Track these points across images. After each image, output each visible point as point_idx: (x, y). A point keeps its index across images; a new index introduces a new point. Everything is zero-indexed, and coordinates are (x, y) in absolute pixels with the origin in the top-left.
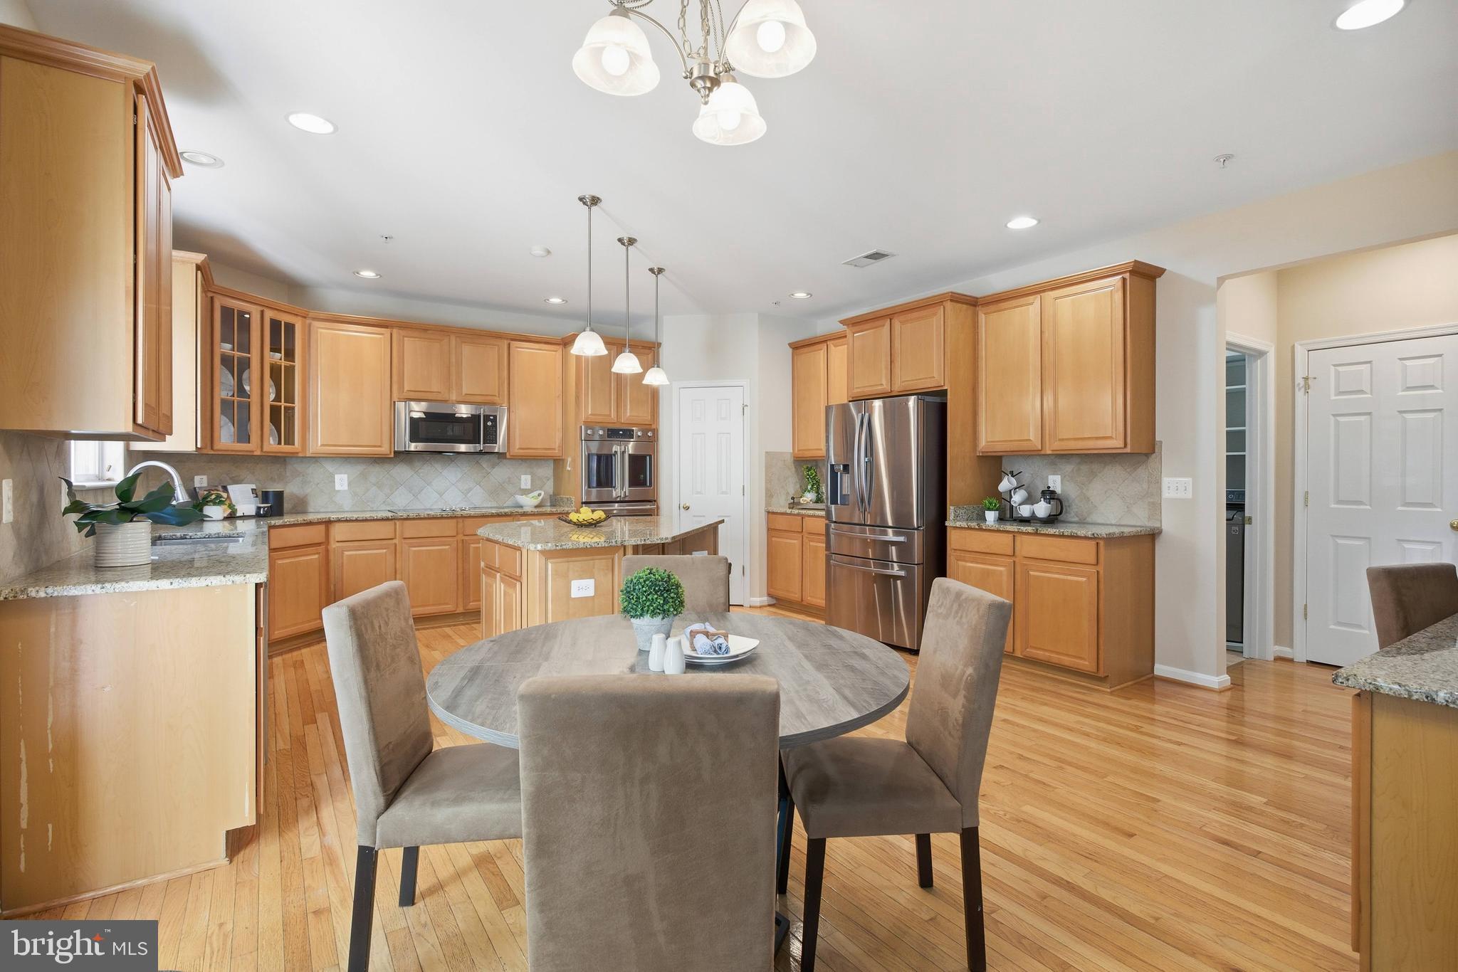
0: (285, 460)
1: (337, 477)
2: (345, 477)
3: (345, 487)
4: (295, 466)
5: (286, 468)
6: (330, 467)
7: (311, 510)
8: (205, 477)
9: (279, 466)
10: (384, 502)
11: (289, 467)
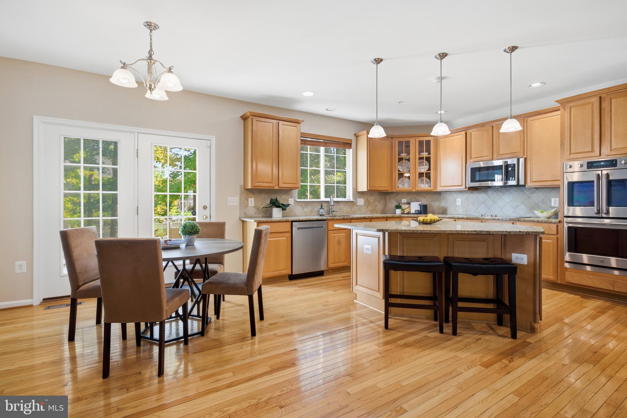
0: (440, 193)
1: (458, 200)
2: (460, 199)
3: (460, 204)
4: (444, 195)
5: (441, 196)
6: (455, 195)
7: (448, 213)
8: (406, 200)
9: (437, 195)
10: (475, 211)
11: (442, 196)
